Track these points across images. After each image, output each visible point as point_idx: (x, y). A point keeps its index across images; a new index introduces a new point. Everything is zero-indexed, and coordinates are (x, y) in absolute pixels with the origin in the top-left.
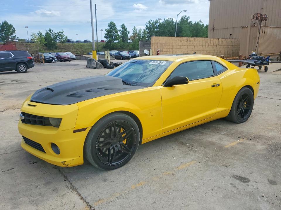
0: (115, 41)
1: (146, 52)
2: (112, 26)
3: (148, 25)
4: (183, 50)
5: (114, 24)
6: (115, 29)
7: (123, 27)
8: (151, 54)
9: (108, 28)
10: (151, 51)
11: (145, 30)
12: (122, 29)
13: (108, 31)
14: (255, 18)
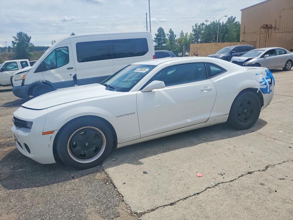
0: (163, 45)
1: (187, 53)
2: (161, 30)
3: (195, 27)
4: (213, 51)
5: (163, 30)
6: (164, 33)
7: (171, 32)
8: (190, 55)
9: (157, 33)
10: (190, 53)
11: (191, 34)
12: (169, 33)
13: (157, 36)
14: (263, 28)
